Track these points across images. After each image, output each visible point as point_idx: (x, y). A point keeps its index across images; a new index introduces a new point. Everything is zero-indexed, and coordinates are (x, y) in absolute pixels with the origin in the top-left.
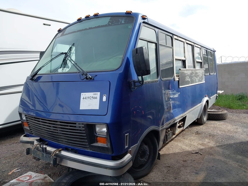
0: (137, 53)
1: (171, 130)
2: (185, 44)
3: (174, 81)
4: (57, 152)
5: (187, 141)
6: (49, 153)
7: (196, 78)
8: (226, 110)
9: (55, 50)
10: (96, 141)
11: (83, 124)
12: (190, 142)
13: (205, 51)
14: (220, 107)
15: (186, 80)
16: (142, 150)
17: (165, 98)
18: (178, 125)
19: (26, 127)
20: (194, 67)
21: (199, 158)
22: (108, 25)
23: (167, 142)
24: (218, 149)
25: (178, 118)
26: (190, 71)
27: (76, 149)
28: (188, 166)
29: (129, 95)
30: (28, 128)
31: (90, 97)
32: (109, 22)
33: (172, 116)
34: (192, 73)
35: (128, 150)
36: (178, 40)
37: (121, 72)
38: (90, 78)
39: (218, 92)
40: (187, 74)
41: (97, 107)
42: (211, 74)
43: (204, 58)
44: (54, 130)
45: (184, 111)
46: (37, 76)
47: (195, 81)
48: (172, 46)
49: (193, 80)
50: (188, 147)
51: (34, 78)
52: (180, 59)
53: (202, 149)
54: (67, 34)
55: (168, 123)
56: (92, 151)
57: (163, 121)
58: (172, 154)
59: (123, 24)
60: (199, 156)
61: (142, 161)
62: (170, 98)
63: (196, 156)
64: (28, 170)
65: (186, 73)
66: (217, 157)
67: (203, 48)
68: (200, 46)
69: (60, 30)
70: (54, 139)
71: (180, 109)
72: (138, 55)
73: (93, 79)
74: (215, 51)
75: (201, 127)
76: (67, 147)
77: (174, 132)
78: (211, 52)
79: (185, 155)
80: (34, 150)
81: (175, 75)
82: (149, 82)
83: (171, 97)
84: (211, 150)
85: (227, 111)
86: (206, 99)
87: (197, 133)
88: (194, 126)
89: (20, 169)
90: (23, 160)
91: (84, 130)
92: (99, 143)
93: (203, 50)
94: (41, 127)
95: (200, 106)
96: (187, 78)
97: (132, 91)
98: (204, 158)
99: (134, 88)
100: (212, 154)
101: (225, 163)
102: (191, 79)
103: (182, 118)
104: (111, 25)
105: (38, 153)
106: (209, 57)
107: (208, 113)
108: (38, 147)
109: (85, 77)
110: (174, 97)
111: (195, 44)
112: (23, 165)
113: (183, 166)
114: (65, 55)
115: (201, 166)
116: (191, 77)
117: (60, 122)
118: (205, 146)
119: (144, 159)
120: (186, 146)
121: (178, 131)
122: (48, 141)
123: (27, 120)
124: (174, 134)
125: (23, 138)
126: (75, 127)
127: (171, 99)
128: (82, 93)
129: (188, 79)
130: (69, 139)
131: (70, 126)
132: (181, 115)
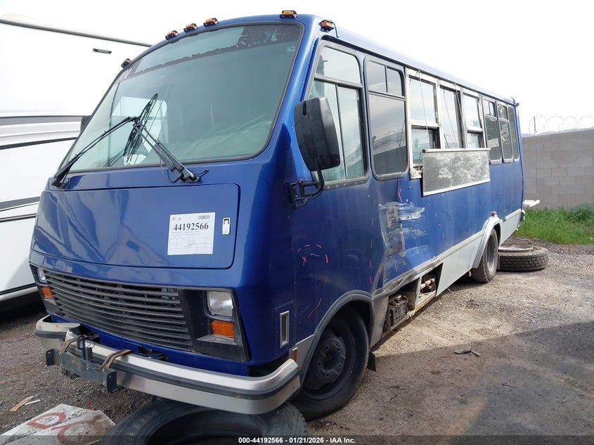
0: (305, 113)
1: (403, 298)
2: (438, 88)
3: (410, 179)
4: (118, 359)
5: (445, 325)
6: (98, 360)
7: (466, 171)
8: (546, 247)
9: (116, 113)
10: (209, 331)
11: (175, 290)
12: (452, 327)
13: (491, 104)
14: (531, 239)
15: (440, 176)
16: (327, 348)
17: (385, 222)
18: (421, 286)
19: (49, 299)
20: (463, 144)
21: (472, 365)
22: (239, 47)
23: (392, 328)
24: (520, 342)
25: (421, 270)
26: (451, 154)
27: (165, 351)
28: (443, 385)
29: (289, 217)
30: (53, 302)
31: (192, 226)
32: (241, 39)
33: (405, 264)
34: (456, 160)
35: (290, 350)
36: (418, 79)
37: (268, 161)
38: (190, 177)
39: (527, 203)
40: (442, 163)
41: (208, 249)
42: (506, 160)
43: (488, 121)
44: (112, 305)
45: (436, 252)
46: (69, 176)
47: (464, 179)
48: (403, 93)
49: (458, 175)
50: (445, 340)
51: (61, 182)
52: (424, 125)
53: (480, 344)
54: (142, 72)
55: (394, 281)
56: (200, 354)
57: (381, 277)
58: (405, 355)
59: (274, 42)
60: (470, 361)
61: (328, 375)
62: (400, 222)
63: (465, 359)
64: (58, 400)
65: (441, 160)
66: (516, 363)
67: (484, 97)
68: (478, 92)
69: (128, 63)
70: (112, 327)
71: (426, 248)
72: (309, 118)
73: (199, 181)
74: (518, 104)
75: (482, 288)
76: (142, 345)
77: (411, 304)
78: (506, 108)
79: (438, 358)
80: (64, 355)
81: (412, 165)
82: (341, 185)
83: (403, 218)
84: (502, 346)
85: (545, 249)
86: (492, 221)
87: (472, 304)
88: (466, 288)
89: (39, 397)
90: (47, 376)
91: (178, 306)
92: (216, 335)
93: (486, 103)
94: (81, 298)
95: (479, 240)
96: (443, 171)
97: (295, 208)
98: (483, 365)
99: (302, 200)
100: (502, 355)
101: (534, 375)
102: (453, 174)
103: (431, 269)
104: (246, 47)
105: (73, 361)
106: (502, 119)
107: (500, 254)
108: (74, 346)
109: (180, 175)
110: (410, 218)
111: (464, 89)
112: (46, 387)
113: (432, 384)
114: (133, 122)
115: (475, 384)
116: (452, 168)
117: (124, 287)
118: (488, 335)
119: (333, 370)
120: (442, 336)
121: (421, 300)
122: (100, 331)
123: (49, 283)
124: (410, 308)
125: (42, 326)
126: (160, 297)
127: (401, 225)
128: (171, 216)
129: (445, 174)
130: (146, 328)
131: (149, 296)
132: (429, 262)
